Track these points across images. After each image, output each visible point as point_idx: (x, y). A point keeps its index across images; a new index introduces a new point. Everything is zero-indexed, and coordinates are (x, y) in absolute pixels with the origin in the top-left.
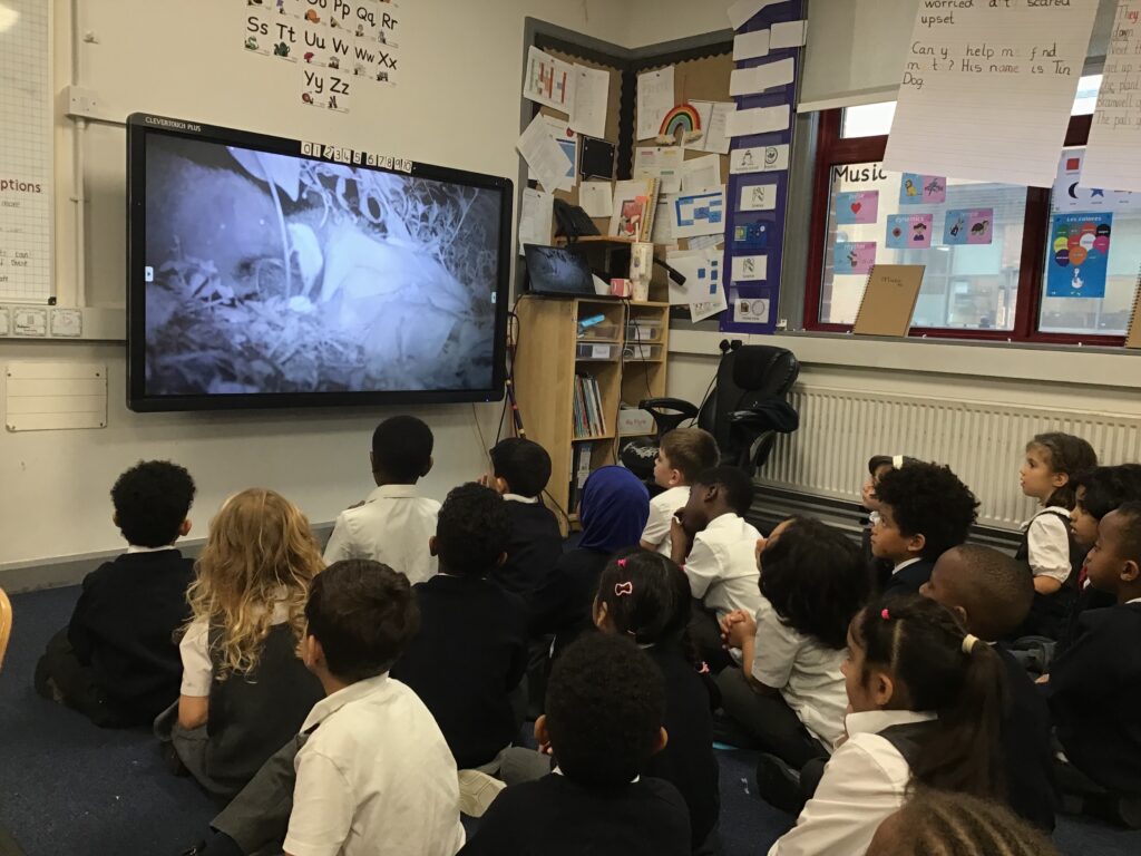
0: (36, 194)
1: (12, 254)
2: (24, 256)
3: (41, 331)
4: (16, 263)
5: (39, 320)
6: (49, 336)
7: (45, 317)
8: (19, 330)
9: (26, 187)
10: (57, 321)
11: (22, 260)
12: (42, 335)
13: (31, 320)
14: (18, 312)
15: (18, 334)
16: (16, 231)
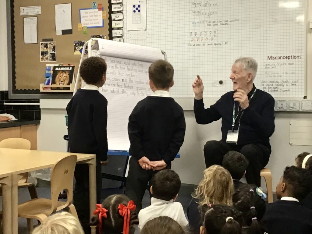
0: (300, 59)
1: (291, 81)
2: (295, 82)
3: (298, 109)
4: (293, 85)
5: (297, 105)
6: (301, 111)
7: (299, 104)
8: (290, 108)
9: (296, 57)
10: (303, 105)
11: (295, 83)
12: (298, 110)
13: (295, 105)
14: (290, 102)
15: (290, 110)
16: (293, 73)
